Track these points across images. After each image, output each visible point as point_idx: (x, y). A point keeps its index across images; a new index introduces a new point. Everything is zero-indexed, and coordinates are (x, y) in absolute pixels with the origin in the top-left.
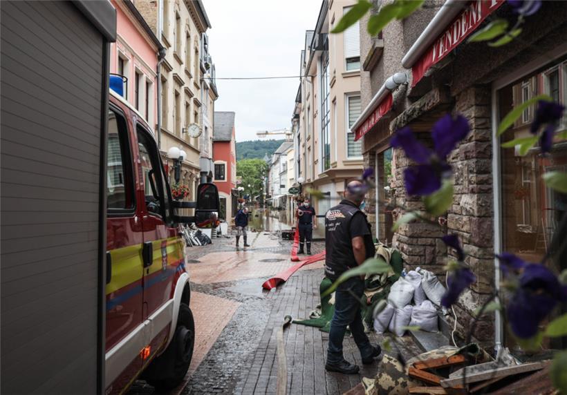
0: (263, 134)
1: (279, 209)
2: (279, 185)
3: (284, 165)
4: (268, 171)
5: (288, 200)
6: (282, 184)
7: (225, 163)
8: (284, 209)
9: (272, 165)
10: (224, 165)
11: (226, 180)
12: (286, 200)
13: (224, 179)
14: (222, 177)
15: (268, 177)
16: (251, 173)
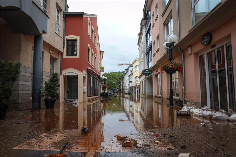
0: (121, 65)
1: (129, 94)
2: (129, 82)
3: (131, 71)
4: (123, 78)
5: (134, 89)
6: (130, 80)
7: (78, 38)
8: (132, 94)
9: (124, 75)
10: (76, 40)
11: (78, 56)
12: (132, 89)
13: (76, 55)
14: (75, 53)
15: (123, 80)
16: (115, 78)
